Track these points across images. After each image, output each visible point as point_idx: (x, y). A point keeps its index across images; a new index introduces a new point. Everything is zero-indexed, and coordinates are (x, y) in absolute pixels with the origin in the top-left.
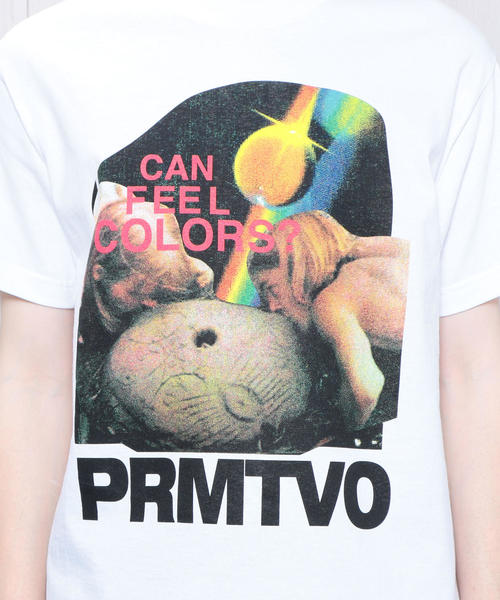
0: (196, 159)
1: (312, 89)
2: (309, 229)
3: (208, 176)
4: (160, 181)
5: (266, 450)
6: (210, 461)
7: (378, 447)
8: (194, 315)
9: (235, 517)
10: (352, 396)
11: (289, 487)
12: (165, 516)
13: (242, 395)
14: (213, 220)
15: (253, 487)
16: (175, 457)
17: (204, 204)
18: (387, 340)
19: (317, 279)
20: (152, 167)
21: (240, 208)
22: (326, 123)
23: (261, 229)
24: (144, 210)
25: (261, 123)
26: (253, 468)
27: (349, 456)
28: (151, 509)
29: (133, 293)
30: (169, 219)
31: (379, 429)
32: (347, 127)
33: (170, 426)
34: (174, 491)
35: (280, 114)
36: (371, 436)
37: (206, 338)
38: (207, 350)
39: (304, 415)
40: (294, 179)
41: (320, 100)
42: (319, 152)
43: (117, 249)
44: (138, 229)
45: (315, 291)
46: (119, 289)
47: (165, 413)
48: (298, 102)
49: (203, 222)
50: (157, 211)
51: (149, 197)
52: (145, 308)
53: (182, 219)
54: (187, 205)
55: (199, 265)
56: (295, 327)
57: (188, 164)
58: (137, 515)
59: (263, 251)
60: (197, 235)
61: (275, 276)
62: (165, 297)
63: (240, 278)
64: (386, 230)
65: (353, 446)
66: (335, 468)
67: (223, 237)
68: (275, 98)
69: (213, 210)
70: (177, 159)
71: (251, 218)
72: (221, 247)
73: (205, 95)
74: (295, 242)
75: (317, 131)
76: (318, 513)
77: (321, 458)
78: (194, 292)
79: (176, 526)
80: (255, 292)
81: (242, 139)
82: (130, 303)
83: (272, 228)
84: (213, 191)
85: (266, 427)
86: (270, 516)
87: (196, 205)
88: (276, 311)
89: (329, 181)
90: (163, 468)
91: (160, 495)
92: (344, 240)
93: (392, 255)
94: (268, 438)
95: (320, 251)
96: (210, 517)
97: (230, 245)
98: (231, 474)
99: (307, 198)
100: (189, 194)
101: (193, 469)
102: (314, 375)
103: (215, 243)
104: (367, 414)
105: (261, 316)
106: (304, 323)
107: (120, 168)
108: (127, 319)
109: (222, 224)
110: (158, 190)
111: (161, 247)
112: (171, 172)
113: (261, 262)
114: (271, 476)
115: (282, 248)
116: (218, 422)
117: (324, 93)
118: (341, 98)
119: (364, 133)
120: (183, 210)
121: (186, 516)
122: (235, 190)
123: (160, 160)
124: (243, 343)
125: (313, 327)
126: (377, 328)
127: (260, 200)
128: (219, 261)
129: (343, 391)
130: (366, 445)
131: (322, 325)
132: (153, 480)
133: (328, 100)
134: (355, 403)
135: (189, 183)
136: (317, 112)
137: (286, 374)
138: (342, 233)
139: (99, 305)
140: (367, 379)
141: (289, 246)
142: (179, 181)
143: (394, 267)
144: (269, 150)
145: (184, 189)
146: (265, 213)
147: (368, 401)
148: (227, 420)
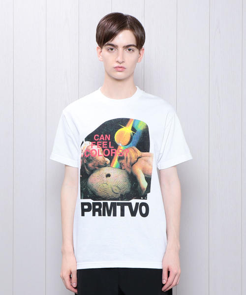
0: (106, 135)
1: (132, 120)
2: (131, 151)
3: (109, 139)
4: (98, 141)
5: (121, 200)
6: (109, 203)
7: (146, 199)
8: (106, 170)
9: (115, 215)
10: (141, 188)
11: (127, 208)
12: (100, 215)
13: (116, 188)
14: (110, 149)
15: (118, 208)
16: (102, 202)
17: (108, 145)
18: (148, 175)
19: (133, 162)
20: (97, 137)
21: (116, 146)
22: (135, 127)
23: (120, 151)
24: (95, 147)
25: (121, 127)
26: (119, 204)
27: (140, 201)
28: (97, 213)
29: (93, 166)
30: (100, 149)
31: (146, 195)
32: (140, 128)
33: (101, 195)
34: (102, 209)
35: (125, 125)
36: (145, 197)
37: (108, 175)
38: (108, 178)
39: (130, 192)
40: (128, 140)
41: (134, 122)
42: (133, 134)
43: (89, 156)
44: (94, 151)
45: (132, 165)
46: (90, 165)
47: (100, 192)
48: (129, 122)
49: (108, 150)
50: (98, 147)
51: (96, 145)
52: (96, 169)
53: (103, 149)
54: (104, 146)
55: (107, 159)
56: (128, 173)
57: (104, 137)
58: (94, 215)
59: (121, 156)
60: (106, 153)
61: (123, 161)
62: (100, 167)
63: (116, 162)
64: (148, 151)
65: (141, 199)
66: (137, 204)
67: (112, 153)
68: (124, 122)
69: (110, 147)
70: (102, 135)
71: (118, 148)
72: (112, 155)
73: (109, 121)
74: (128, 154)
75: (133, 129)
76: (133, 214)
77: (134, 202)
78: (106, 165)
79: (102, 217)
80: (119, 165)
81: (116, 131)
82: (93, 168)
83: (123, 151)
84: (110, 142)
85: (121, 195)
86: (122, 214)
87: (106, 146)
88: (124, 169)
89: (136, 140)
90: (99, 204)
91: (99, 210)
92: (139, 153)
93: (149, 157)
94: (122, 197)
95: (133, 156)
96: (109, 215)
97: (114, 154)
98: (114, 205)
99: (131, 144)
100: (105, 143)
101: (106, 204)
102: (132, 183)
103: (110, 154)
104: (144, 192)
105: (121, 170)
106: (130, 172)
107: (89, 138)
108: (92, 172)
109: (112, 150)
110: (98, 142)
111: (99, 155)
112: (101, 138)
113: (120, 158)
114: (123, 206)
115: (125, 155)
116: (111, 194)
117: (135, 120)
118: (139, 121)
119: (144, 129)
120: (103, 147)
121: (104, 215)
122: (115, 142)
123: (98, 136)
124: (116, 176)
125: (132, 173)
126: (146, 173)
127: (120, 144)
128: (111, 158)
129: (139, 187)
130: (144, 199)
131: (134, 172)
132: (97, 207)
133: (136, 122)
134: (141, 189)
135: (105, 141)
136: (133, 125)
137: (126, 183)
138: (139, 152)
139: (86, 168)
140: (144, 184)
141: (127, 155)
142: (102, 140)
143: (150, 159)
144: (122, 133)
145: (104, 142)
146: (122, 147)
147: (144, 189)
148: (113, 194)
